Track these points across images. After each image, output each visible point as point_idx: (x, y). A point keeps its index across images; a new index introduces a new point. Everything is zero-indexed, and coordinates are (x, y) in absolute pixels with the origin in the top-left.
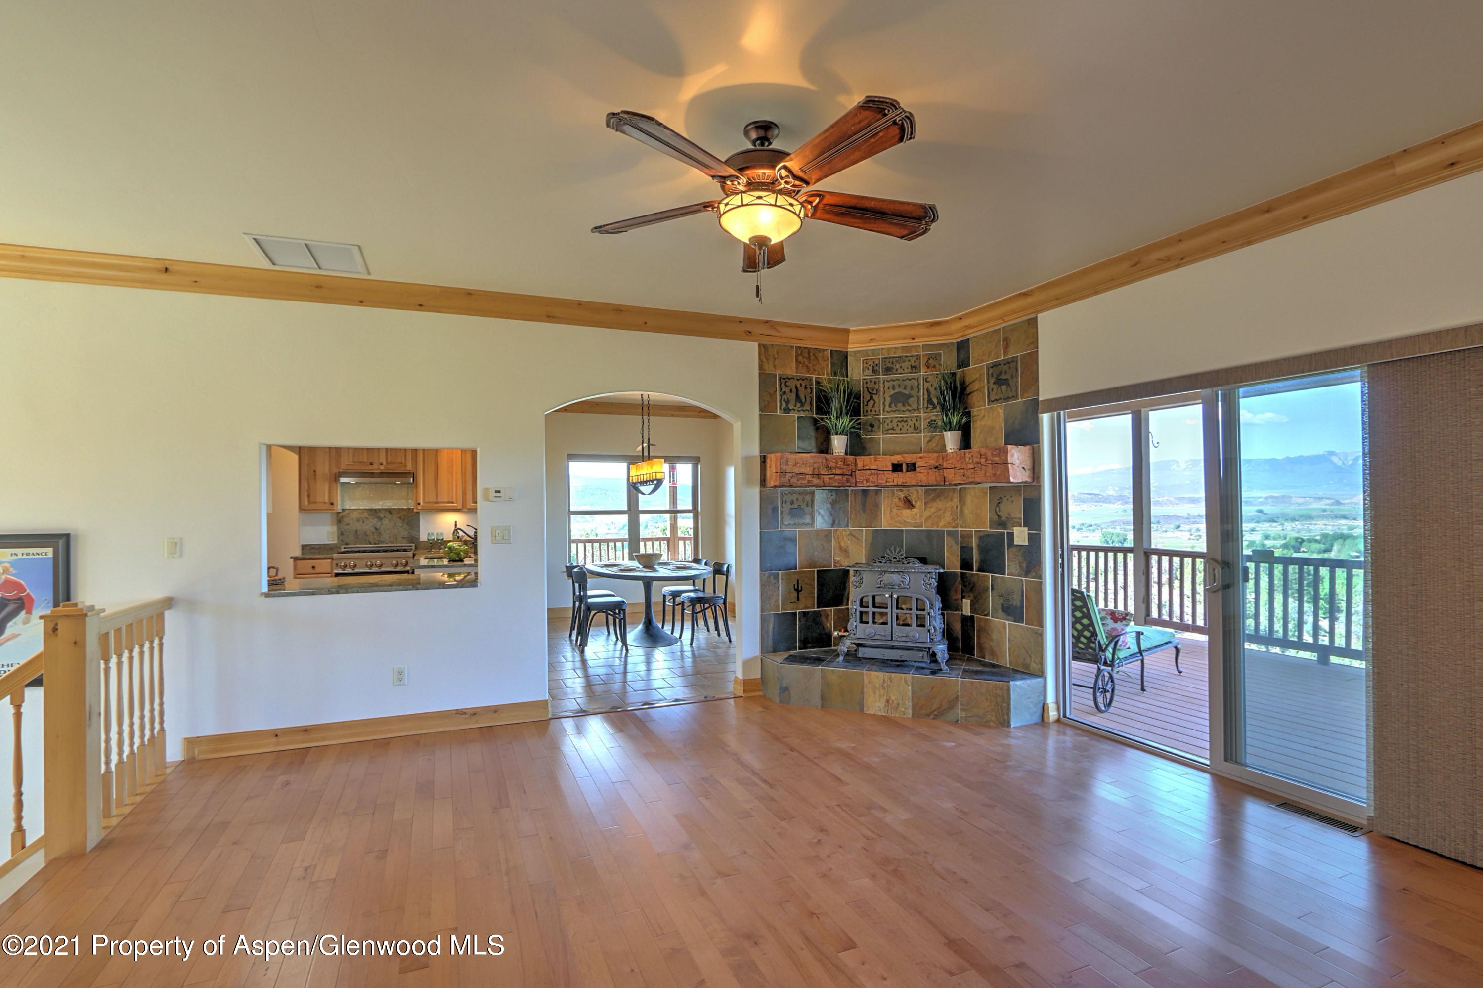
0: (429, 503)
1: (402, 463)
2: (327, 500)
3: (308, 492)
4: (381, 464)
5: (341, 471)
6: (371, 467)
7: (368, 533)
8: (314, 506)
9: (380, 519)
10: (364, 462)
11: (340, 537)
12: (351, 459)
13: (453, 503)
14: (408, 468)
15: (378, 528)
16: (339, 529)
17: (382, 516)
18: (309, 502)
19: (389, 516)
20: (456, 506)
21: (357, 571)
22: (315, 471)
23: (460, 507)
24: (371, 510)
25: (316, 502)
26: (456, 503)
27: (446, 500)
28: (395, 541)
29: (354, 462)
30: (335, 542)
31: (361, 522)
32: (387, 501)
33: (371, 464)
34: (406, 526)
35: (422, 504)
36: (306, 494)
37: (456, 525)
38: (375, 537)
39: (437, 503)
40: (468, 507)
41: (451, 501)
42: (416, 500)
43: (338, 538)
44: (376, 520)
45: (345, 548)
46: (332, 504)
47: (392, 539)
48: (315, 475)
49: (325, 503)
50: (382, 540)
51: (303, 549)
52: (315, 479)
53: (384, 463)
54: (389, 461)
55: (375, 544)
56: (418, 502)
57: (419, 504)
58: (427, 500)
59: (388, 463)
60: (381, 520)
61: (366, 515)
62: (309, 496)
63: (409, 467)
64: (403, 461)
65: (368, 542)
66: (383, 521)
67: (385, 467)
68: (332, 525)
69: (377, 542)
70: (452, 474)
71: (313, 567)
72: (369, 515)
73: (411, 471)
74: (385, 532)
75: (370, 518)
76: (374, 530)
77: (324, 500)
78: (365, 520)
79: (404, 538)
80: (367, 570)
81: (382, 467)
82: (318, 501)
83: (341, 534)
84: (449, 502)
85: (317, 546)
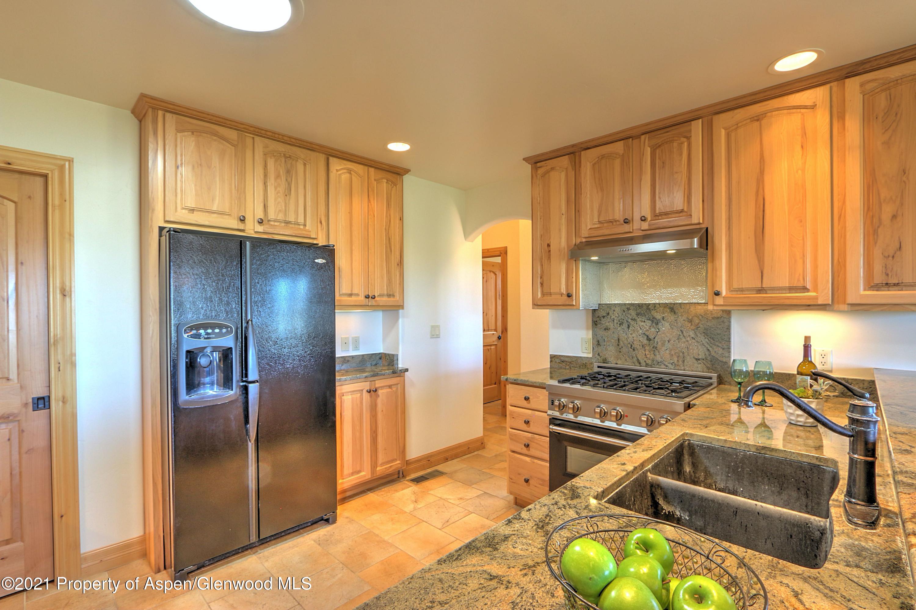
0: (742, 290)
1: (682, 211)
2: (564, 291)
3: (541, 278)
4: (643, 219)
5: (584, 240)
6: (627, 228)
7: (636, 345)
8: (549, 300)
9: (655, 322)
10: (616, 221)
11: (596, 349)
12: (596, 220)
13: (805, 289)
14: (695, 220)
15: (652, 337)
16: (594, 335)
17: (658, 316)
18: (543, 294)
19: (672, 317)
20: (816, 298)
21: (582, 419)
22: (549, 245)
23: (825, 297)
24: (640, 306)
25: (551, 294)
26: (815, 290)
27: (786, 283)
28: (681, 362)
29: (600, 222)
30: (590, 355)
31: (625, 326)
32: (670, 290)
33: (626, 221)
34: (701, 338)
35: (724, 293)
36: (539, 281)
37: (807, 348)
38: (647, 353)
39: (761, 290)
40: (850, 300)
41: (800, 284)
42: (713, 286)
43: (593, 348)
44: (649, 323)
45: (599, 367)
46: (569, 296)
47: (675, 359)
48: (550, 251)
49: (562, 295)
50: (658, 358)
51: (551, 361)
52: (549, 258)
53: (649, 219)
54: (657, 212)
55: (647, 365)
56: (717, 289)
57: (717, 294)
58: (735, 286)
59: (656, 216)
60: (657, 324)
61: (633, 313)
62: (542, 284)
63: (697, 217)
64: (685, 210)
65: (635, 359)
66: (660, 326)
67: (649, 225)
68: (587, 329)
69: (649, 362)
70: (802, 221)
71: (527, 399)
72: (638, 315)
73: (703, 226)
74: (663, 345)
75: (638, 320)
76: (645, 342)
77: (560, 289)
78: (632, 323)
79: (697, 360)
80: (597, 422)
81: (645, 226)
82: (552, 291)
83: (597, 343)
84: (791, 289)
85: (567, 359)
